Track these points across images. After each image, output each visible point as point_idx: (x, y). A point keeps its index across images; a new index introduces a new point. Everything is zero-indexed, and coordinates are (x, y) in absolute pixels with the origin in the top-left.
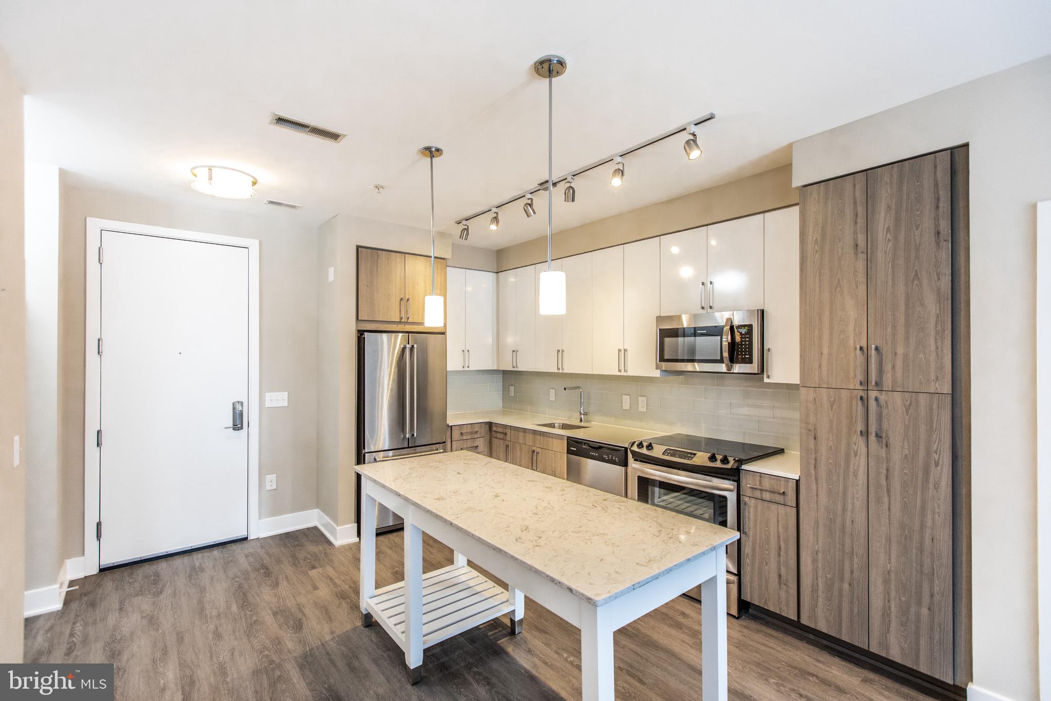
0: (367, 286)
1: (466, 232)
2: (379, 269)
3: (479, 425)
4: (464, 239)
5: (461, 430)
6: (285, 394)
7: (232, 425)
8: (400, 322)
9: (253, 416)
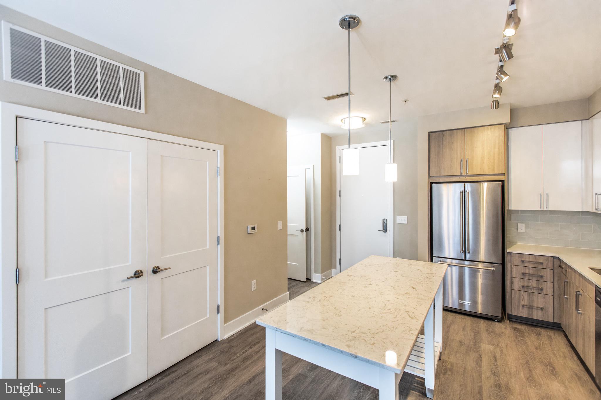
0: (436, 155)
1: (495, 103)
2: (444, 143)
3: (546, 258)
4: (494, 108)
5: (521, 258)
6: (405, 218)
7: (382, 230)
8: (461, 175)
9: (390, 227)
